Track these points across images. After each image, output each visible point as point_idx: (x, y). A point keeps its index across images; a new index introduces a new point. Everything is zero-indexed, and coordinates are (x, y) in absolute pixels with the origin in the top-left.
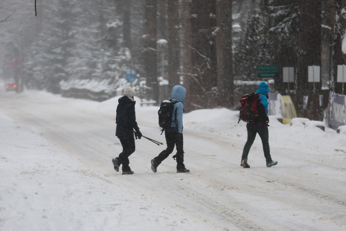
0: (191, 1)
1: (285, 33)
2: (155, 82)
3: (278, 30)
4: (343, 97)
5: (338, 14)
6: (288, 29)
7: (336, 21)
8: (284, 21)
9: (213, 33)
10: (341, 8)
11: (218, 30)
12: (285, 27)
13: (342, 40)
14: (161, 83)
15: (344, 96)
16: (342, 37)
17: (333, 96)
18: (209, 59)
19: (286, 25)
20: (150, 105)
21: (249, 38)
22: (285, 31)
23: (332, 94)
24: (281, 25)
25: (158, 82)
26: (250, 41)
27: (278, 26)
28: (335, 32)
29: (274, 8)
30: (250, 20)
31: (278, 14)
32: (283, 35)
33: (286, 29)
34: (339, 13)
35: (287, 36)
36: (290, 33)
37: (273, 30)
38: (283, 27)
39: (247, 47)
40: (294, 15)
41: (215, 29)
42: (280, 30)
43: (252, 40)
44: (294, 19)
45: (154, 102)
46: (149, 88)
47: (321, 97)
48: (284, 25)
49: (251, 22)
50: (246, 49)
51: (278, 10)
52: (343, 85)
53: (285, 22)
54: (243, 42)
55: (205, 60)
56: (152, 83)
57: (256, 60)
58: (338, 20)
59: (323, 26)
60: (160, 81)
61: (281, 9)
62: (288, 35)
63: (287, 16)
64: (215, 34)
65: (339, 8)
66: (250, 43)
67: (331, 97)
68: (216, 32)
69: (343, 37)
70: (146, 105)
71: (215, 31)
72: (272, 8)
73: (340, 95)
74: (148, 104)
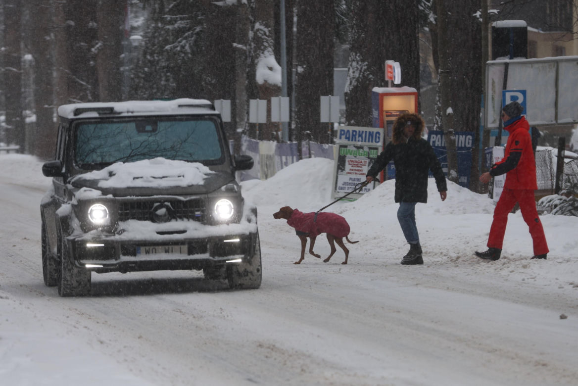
0: (65, 2)
1: (186, 53)
2: (18, 119)
3: (176, 49)
4: (257, 143)
5: (252, 30)
6: (190, 47)
7: (249, 40)
8: (184, 36)
9: (93, 49)
10: (254, 22)
11: (100, 46)
12: (185, 44)
13: (257, 65)
14: (28, 120)
15: (258, 141)
16: (256, 61)
17: (246, 140)
18: (89, 86)
19: (187, 42)
20: (10, 152)
21: (149, 57)
22: (186, 50)
23: (245, 138)
24: (180, 42)
25: (23, 118)
26: (150, 61)
27: (176, 44)
28: (248, 53)
29: (171, 18)
30: (149, 30)
31: (176, 25)
32: (183, 55)
33: (187, 47)
34: (253, 27)
35: (188, 58)
36: (193, 53)
37: (169, 49)
38: (184, 45)
39: (146, 69)
40: (198, 29)
41: (97, 44)
42: (179, 49)
43: (152, 59)
44: (198, 34)
45: (17, 147)
46: (10, 127)
47: (232, 142)
48: (184, 41)
49: (151, 34)
50: (144, 73)
51: (176, 21)
52: (257, 127)
53: (186, 38)
54: (141, 62)
55: (84, 87)
56: (14, 119)
57: (158, 89)
58: (252, 39)
59: (235, 45)
60: (27, 116)
61: (181, 19)
62: (190, 56)
63: (189, 29)
64: (96, 52)
65: (253, 21)
66: (149, 64)
67: (243, 143)
68: (98, 48)
69: (258, 62)
70: (5, 152)
71: (96, 47)
72: (168, 17)
73: (253, 140)
74: (8, 151)
